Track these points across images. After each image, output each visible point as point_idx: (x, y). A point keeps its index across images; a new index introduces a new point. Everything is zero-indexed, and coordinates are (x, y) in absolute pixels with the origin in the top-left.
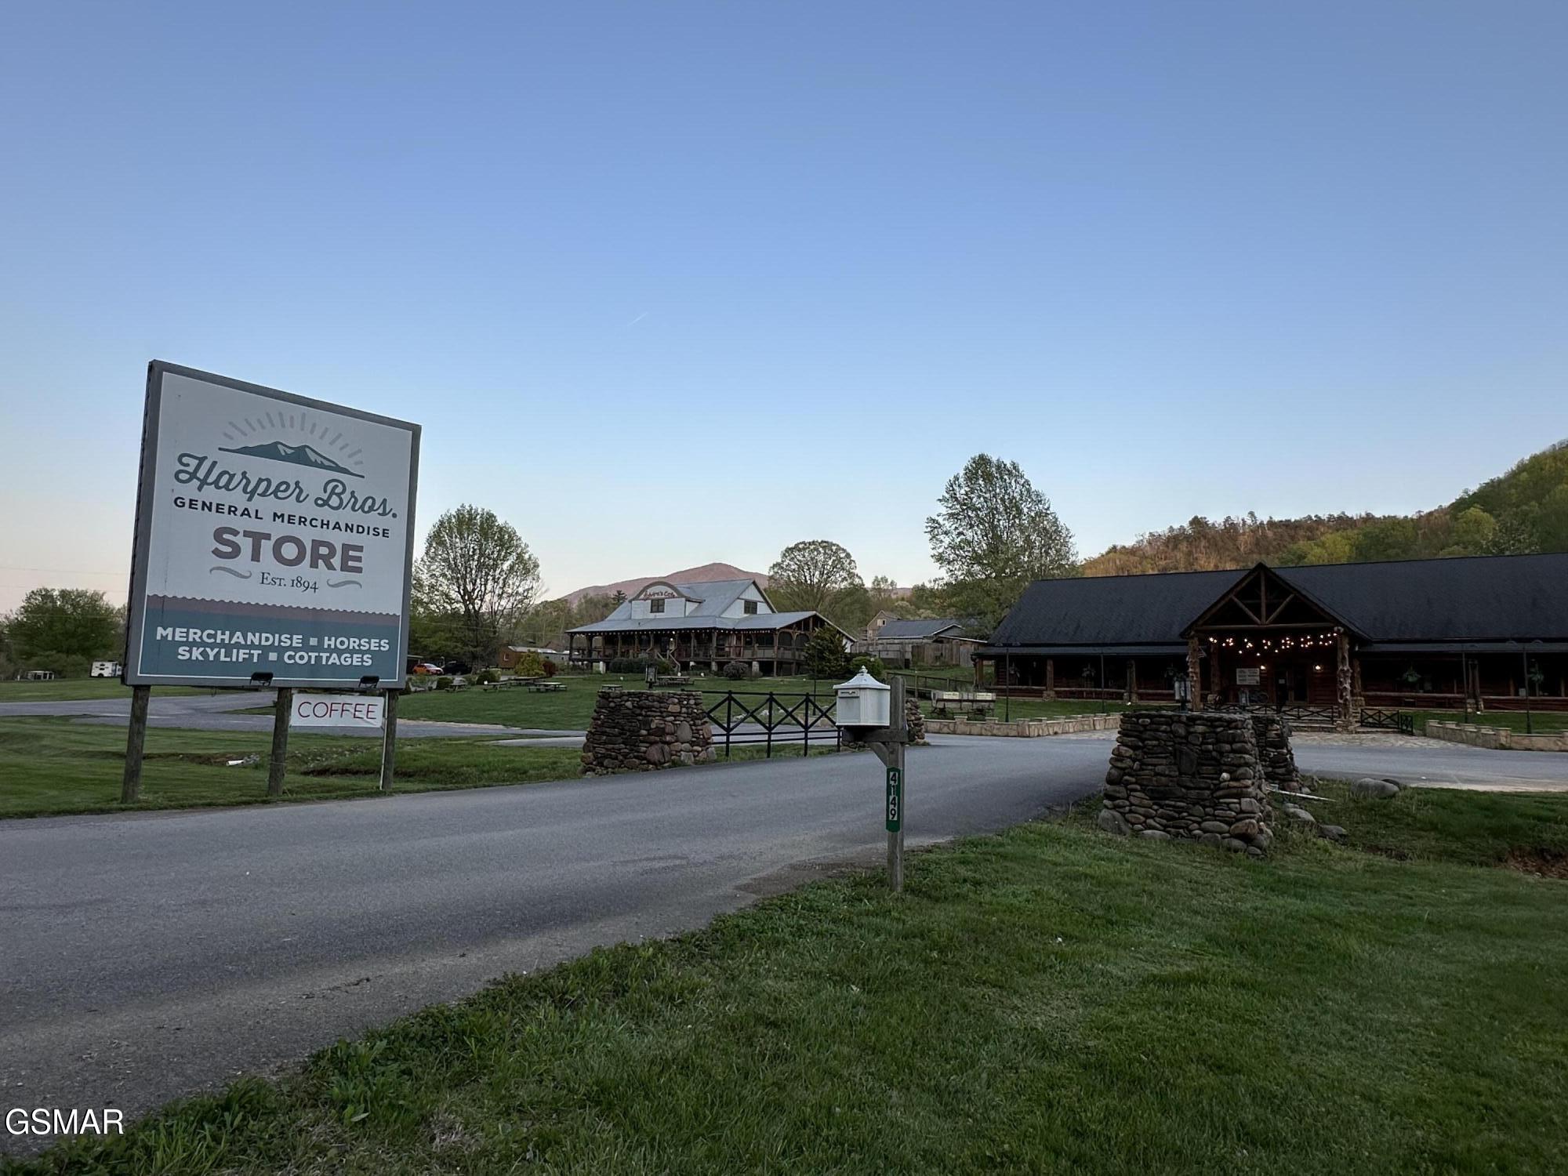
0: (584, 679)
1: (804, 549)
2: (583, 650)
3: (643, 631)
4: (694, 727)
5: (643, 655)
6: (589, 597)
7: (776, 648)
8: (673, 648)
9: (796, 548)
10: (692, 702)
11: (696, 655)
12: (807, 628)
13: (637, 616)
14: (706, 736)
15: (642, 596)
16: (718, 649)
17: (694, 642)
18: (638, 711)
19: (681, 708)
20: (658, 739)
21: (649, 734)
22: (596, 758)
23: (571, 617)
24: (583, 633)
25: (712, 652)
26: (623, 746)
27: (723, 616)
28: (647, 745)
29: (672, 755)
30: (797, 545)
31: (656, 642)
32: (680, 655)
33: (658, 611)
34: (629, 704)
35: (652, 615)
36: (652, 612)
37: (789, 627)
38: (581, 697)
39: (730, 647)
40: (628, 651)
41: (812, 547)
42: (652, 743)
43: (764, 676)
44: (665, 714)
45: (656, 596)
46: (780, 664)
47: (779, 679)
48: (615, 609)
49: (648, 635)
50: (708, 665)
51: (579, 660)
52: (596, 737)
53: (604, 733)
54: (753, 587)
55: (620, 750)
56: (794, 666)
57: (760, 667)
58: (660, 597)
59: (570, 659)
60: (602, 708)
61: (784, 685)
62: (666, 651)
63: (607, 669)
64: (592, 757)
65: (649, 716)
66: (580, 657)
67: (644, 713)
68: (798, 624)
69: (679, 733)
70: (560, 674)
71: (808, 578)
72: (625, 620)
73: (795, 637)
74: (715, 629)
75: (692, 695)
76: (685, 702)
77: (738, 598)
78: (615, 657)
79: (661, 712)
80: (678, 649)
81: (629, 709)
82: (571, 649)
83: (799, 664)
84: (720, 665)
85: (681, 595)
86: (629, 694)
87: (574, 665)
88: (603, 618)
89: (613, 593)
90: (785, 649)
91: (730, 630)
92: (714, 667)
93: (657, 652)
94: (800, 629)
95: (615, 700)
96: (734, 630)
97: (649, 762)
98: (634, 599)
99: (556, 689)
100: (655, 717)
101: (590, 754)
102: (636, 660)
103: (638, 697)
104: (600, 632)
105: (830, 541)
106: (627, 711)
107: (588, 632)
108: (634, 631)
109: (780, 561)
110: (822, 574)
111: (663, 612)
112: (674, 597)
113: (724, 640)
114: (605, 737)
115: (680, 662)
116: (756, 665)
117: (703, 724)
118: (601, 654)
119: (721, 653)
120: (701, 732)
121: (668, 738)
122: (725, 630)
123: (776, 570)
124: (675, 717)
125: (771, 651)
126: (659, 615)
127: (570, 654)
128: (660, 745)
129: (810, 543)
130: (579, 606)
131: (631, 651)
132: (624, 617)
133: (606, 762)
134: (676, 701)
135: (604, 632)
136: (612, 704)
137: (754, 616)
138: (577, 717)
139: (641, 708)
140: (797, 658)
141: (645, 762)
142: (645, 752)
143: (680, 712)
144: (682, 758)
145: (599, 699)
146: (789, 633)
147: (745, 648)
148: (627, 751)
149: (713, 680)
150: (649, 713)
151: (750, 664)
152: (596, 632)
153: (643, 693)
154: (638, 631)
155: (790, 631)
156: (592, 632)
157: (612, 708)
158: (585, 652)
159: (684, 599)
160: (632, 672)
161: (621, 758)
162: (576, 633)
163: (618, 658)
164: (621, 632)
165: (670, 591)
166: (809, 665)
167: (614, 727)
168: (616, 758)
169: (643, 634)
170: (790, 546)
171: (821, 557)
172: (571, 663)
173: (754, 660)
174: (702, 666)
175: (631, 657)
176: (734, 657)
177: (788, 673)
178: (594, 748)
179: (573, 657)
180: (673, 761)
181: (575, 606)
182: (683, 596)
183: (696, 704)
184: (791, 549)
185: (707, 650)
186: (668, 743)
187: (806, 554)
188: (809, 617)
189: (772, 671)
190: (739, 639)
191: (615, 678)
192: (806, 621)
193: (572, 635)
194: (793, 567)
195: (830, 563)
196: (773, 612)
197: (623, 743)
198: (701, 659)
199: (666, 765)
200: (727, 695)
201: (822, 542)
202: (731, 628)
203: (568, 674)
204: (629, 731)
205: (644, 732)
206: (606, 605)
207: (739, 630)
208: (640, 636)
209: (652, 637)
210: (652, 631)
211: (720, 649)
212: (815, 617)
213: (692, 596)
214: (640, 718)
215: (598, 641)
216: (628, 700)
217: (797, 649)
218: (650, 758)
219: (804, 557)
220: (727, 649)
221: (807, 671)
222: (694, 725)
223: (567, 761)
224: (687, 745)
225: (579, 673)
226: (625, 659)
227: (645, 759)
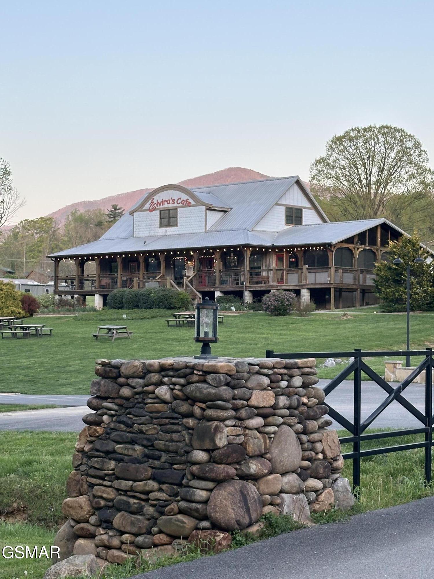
0: (75, 319)
1: (357, 138)
2: (72, 280)
3: (150, 252)
4: (304, 438)
5: (152, 285)
6: (78, 213)
7: (333, 270)
8: (191, 273)
9: (347, 137)
10: (298, 381)
11: (221, 282)
12: (373, 242)
13: (142, 232)
14: (329, 455)
15: (147, 206)
16: (251, 274)
17: (218, 264)
18: (185, 407)
19: (277, 395)
20: (232, 470)
21: (212, 460)
22: (96, 509)
23: (57, 240)
24: (71, 257)
25: (245, 278)
26: (153, 484)
27: (258, 228)
28: (211, 485)
29: (264, 504)
30: (347, 133)
31: (168, 266)
32: (200, 282)
33: (169, 225)
34: (163, 391)
35: (162, 231)
36: (161, 226)
37: (350, 240)
38: (71, 343)
39: (269, 270)
40: (131, 280)
41: (368, 135)
42: (219, 482)
43: (317, 308)
44: (243, 413)
45: (166, 205)
46: (339, 291)
47: (339, 312)
48: (110, 227)
49: (156, 257)
50: (240, 295)
51: (67, 293)
52: (95, 462)
53: (109, 454)
54: (296, 188)
55: (147, 493)
56: (358, 294)
57: (312, 296)
58: (171, 205)
59: (56, 292)
60: (105, 399)
61: (348, 321)
62: (182, 278)
63: (105, 304)
64: (87, 508)
65: (210, 419)
66: (67, 289)
67: (197, 410)
68: (361, 236)
69: (275, 452)
70: (43, 313)
71: (363, 176)
72: (126, 238)
73: (357, 253)
74: (248, 246)
75: (296, 366)
76: (284, 384)
77: (277, 204)
78: (113, 287)
79: (236, 409)
80: (198, 275)
81: (164, 402)
82: (57, 279)
83: (364, 292)
84: (258, 295)
85: (199, 203)
86: (163, 369)
87: (61, 300)
88: (96, 237)
89: (107, 209)
90: (345, 271)
91: (267, 248)
92: (248, 298)
93: (170, 280)
94: (363, 243)
95: (133, 382)
96: (273, 248)
97: (216, 526)
98: (136, 210)
99: (37, 334)
100: (223, 420)
101: (82, 499)
102: (142, 291)
103: (184, 376)
104: (93, 256)
105: (393, 126)
106: (159, 406)
107: (77, 256)
108: (138, 253)
109: (324, 155)
110: (381, 170)
111: (176, 225)
112: (189, 205)
113: (259, 260)
114: (112, 464)
115: (199, 292)
116: (305, 295)
117: (321, 427)
118: (96, 284)
119: (256, 278)
120: (319, 446)
121: (254, 467)
122: (261, 247)
123: (320, 168)
124: (265, 417)
125: (326, 274)
126: (171, 230)
127: (56, 286)
128: (238, 483)
129: (365, 130)
130: (66, 226)
131: (135, 280)
132: (124, 235)
133: (118, 520)
134: (266, 381)
135: (98, 255)
136: (126, 392)
137: (299, 227)
138: (66, 372)
139: (192, 400)
140: (361, 283)
141: (205, 524)
142: (206, 502)
143: (275, 407)
144: (286, 510)
145: (97, 379)
146: (348, 249)
147: (289, 271)
148: (163, 496)
149: (249, 316)
150: (210, 412)
151: (298, 292)
152: (88, 256)
153: (193, 368)
154: (144, 252)
155: (351, 246)
156: (82, 256)
157: (127, 399)
158: (75, 283)
159: (203, 208)
160: (137, 307)
161: (149, 510)
162: (61, 258)
163: (118, 290)
164: (121, 254)
165: (184, 197)
166: (380, 291)
167: (133, 442)
168: (139, 511)
169: (150, 256)
170: (338, 135)
171: (380, 148)
172: (57, 297)
173: (303, 286)
174: (231, 297)
175: (135, 288)
176: (275, 284)
177: (350, 304)
178: (92, 486)
179: (60, 289)
180: (267, 518)
181: (61, 227)
182: (203, 204)
183: (305, 386)
184: (339, 139)
185: (237, 275)
186: (255, 478)
187: (360, 145)
188: (376, 227)
189: (329, 301)
190: (280, 259)
191: (115, 316)
192: (372, 231)
193: (57, 260)
194: (343, 163)
195: (392, 155)
196: (324, 221)
197: (153, 478)
198: (230, 287)
199: (255, 528)
200: (352, 359)
201: (383, 127)
202: (269, 244)
203: (54, 312)
204: (167, 451)
205: (200, 455)
206: (100, 224)
207: (281, 248)
208: (146, 260)
209: (162, 259)
210: (162, 251)
211: (255, 272)
212: (384, 227)
213: (216, 205)
214: (191, 422)
215: (91, 267)
216: (161, 383)
217: (362, 271)
218: (218, 516)
219: (357, 148)
220: (264, 274)
221: (376, 301)
222: (305, 432)
223: (49, 458)
224: (292, 479)
225: (69, 311)
226: (127, 290)
227: (206, 518)
